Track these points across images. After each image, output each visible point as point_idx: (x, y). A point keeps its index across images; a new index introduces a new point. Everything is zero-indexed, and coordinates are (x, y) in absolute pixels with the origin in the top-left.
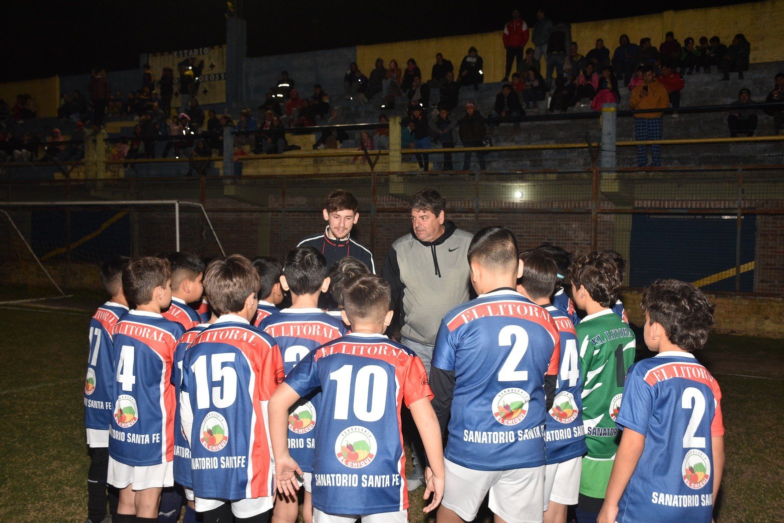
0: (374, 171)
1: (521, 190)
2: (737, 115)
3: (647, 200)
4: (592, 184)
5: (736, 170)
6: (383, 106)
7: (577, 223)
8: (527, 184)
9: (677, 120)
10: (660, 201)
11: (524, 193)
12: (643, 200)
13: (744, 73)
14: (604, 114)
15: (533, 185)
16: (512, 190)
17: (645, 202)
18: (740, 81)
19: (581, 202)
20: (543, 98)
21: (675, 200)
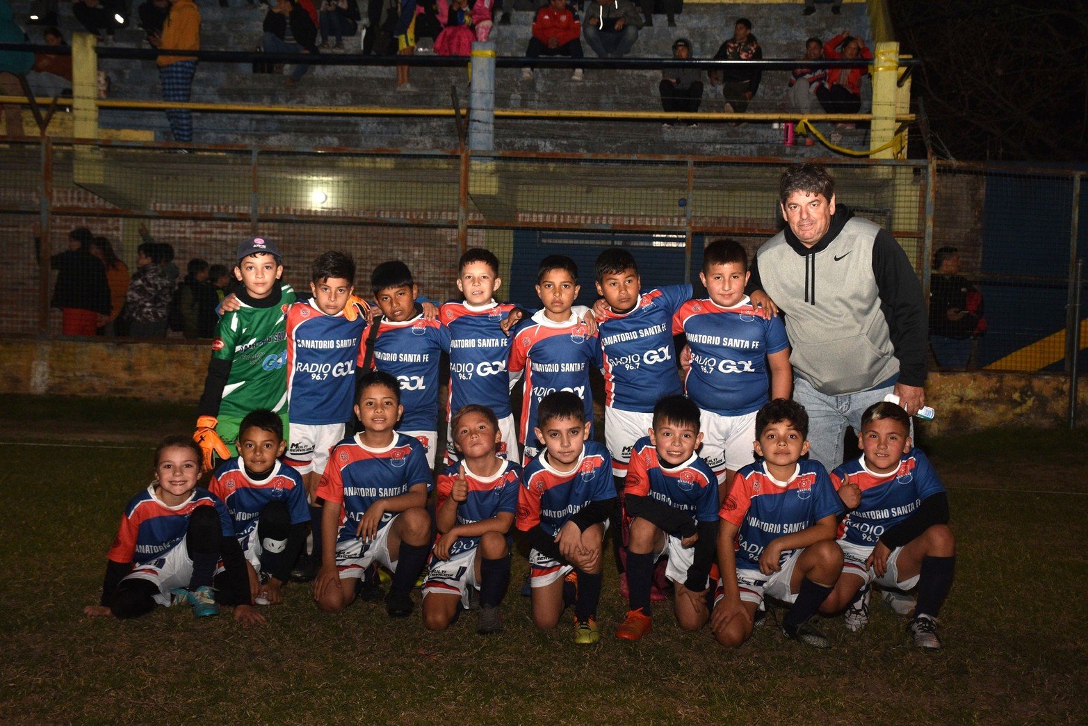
0: (47, 134)
1: (325, 189)
2: (674, 81)
3: (538, 213)
4: (459, 183)
5: (685, 163)
6: (34, 17)
7: (422, 249)
8: (335, 178)
9: (579, 84)
10: (559, 214)
11: (330, 194)
12: (532, 213)
13: (676, 16)
14: (474, 60)
15: (344, 182)
16: (309, 188)
17: (534, 216)
18: (670, 29)
19: (429, 213)
20: (353, 32)
21: (581, 214)
